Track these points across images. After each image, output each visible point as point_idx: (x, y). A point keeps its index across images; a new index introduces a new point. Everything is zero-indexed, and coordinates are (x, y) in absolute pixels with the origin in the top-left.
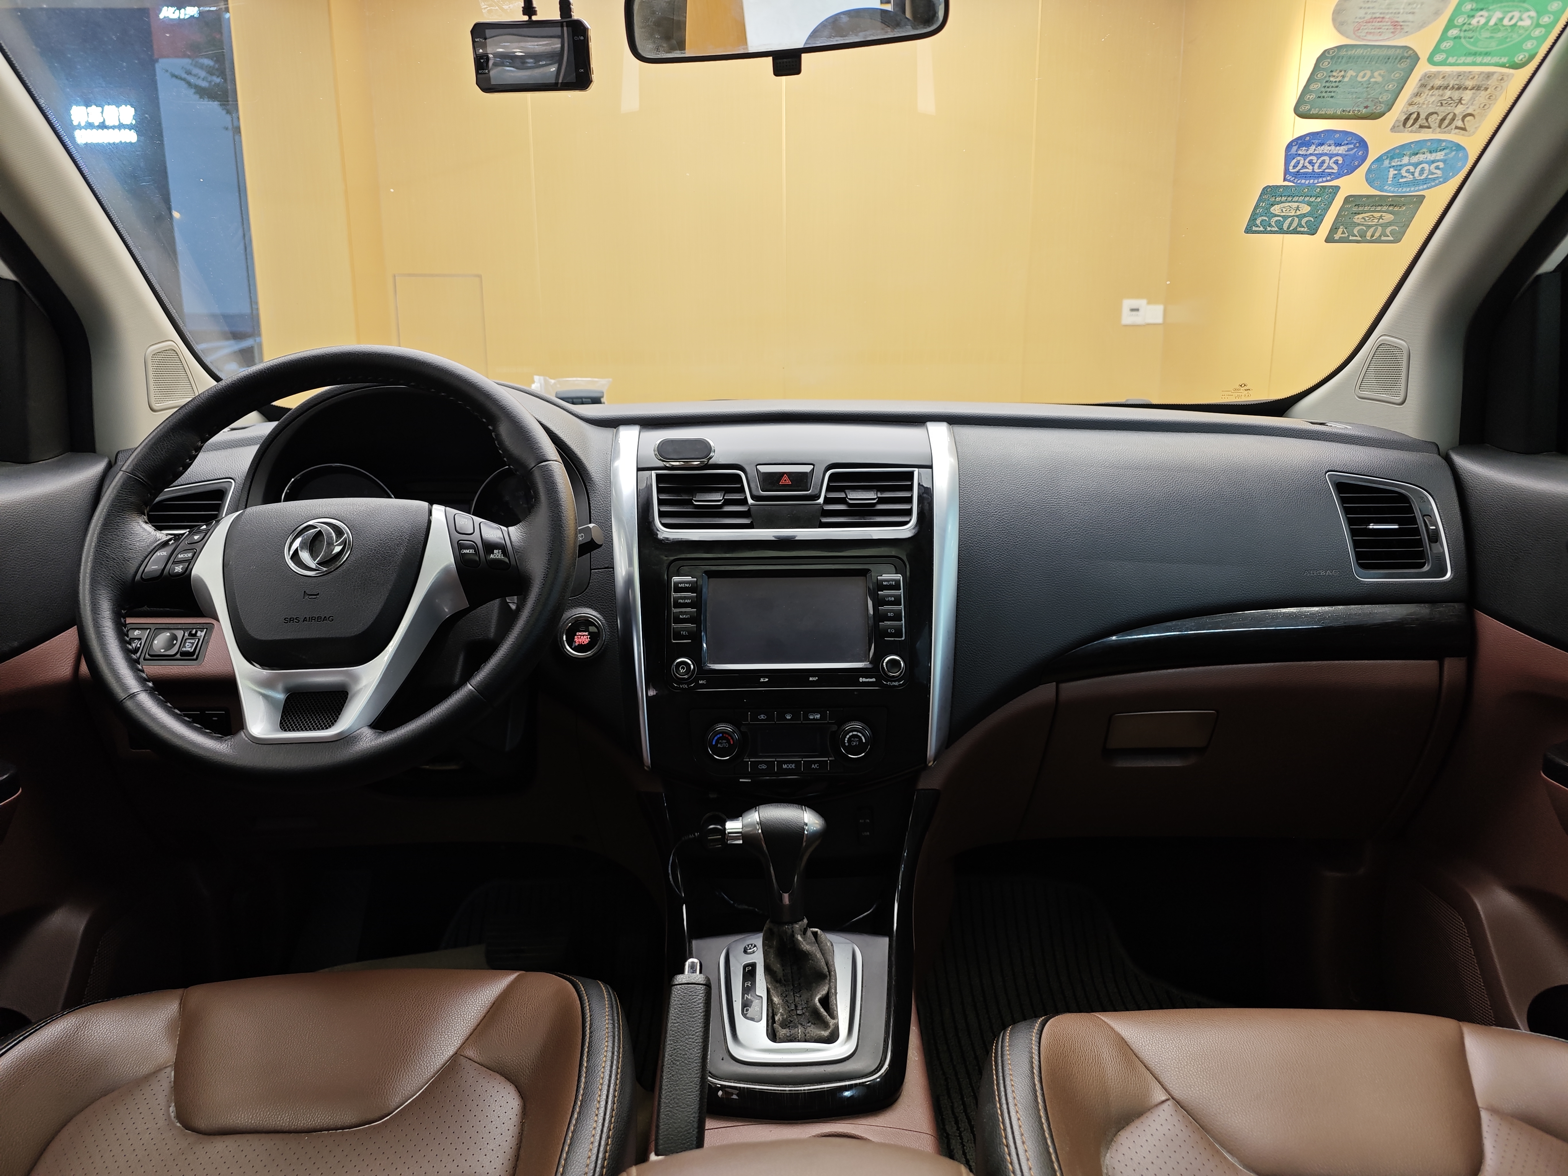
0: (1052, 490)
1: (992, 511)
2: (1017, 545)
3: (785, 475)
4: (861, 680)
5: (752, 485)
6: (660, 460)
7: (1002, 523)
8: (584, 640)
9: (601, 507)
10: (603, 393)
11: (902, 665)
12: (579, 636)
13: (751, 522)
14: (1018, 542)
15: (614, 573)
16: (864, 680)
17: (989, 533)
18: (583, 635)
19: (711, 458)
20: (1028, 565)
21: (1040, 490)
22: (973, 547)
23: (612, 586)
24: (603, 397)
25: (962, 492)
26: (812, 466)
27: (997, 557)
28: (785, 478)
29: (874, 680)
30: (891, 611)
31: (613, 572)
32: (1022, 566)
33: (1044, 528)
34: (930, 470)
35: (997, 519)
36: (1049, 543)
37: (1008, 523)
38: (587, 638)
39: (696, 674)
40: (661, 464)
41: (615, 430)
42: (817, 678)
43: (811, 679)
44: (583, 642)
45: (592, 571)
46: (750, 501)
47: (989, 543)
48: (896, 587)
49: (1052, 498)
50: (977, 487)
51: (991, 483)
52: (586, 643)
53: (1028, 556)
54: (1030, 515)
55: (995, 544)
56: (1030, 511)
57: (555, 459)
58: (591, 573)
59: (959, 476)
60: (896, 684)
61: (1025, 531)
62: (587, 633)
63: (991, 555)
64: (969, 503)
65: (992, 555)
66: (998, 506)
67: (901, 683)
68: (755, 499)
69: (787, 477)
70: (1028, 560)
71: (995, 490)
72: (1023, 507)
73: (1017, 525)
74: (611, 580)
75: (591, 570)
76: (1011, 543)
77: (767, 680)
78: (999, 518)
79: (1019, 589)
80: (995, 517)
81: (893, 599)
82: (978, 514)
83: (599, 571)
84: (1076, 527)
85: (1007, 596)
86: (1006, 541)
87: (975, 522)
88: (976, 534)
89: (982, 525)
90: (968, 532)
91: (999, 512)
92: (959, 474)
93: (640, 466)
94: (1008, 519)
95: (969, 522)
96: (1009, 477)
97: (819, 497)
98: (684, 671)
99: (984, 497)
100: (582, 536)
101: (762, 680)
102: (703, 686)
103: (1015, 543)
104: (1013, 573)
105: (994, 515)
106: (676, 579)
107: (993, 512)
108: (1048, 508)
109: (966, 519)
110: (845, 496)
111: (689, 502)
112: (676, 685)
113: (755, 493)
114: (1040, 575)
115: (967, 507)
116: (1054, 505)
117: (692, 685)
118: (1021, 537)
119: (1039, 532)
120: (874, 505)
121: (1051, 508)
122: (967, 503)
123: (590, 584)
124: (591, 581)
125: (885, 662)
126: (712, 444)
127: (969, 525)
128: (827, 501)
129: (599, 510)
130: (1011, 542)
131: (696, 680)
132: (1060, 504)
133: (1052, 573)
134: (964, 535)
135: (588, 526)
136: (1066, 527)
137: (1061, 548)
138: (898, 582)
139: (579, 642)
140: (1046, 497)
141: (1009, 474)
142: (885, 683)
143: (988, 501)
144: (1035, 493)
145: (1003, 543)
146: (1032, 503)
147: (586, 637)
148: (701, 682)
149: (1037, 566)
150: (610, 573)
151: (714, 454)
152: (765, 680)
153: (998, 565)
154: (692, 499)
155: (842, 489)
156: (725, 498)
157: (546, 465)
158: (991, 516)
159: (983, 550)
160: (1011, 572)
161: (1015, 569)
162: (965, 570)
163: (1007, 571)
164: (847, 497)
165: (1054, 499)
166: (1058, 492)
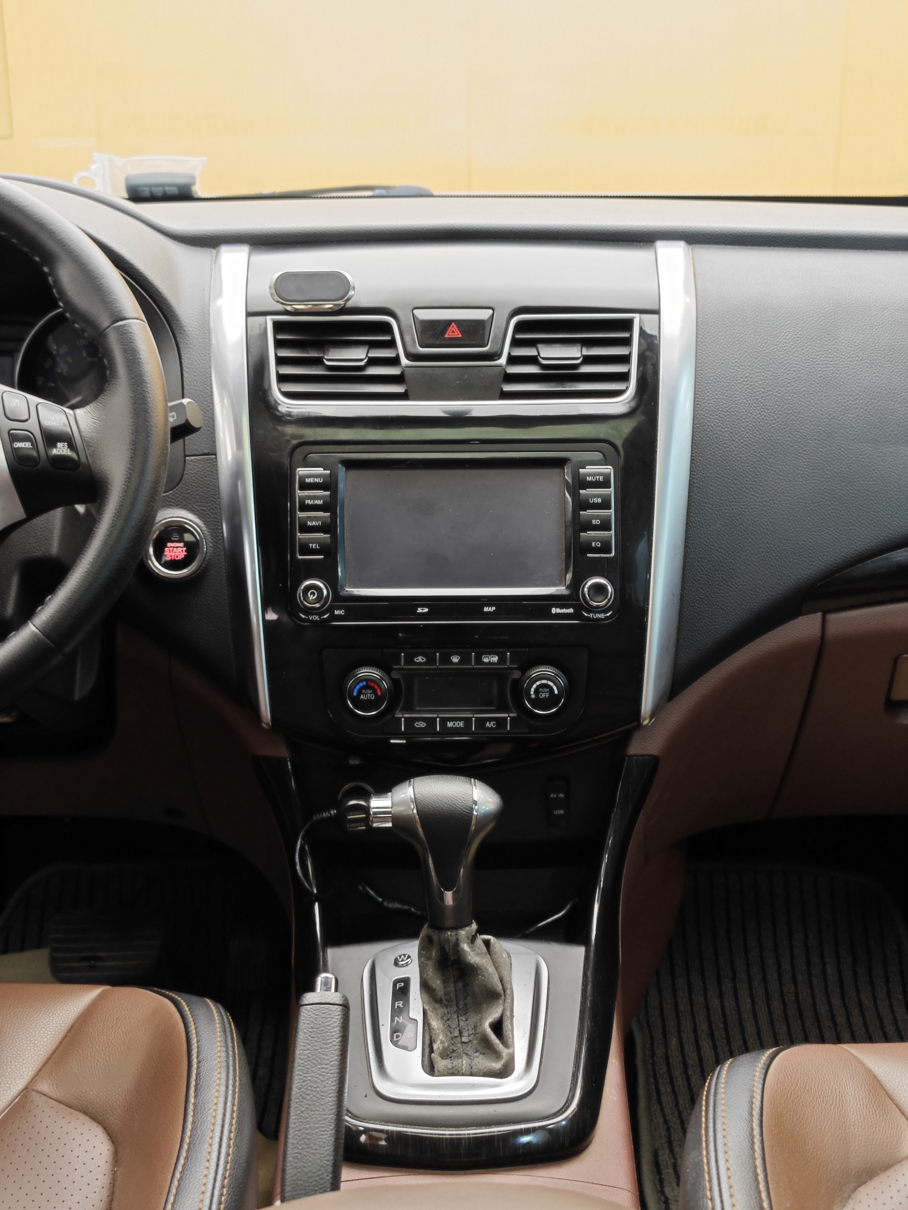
0: (827, 345)
1: (742, 376)
2: (774, 424)
3: (453, 324)
4: (554, 611)
5: (407, 339)
6: (278, 302)
7: (755, 392)
8: (177, 554)
9: (197, 369)
10: (194, 178)
11: (610, 590)
12: (171, 549)
13: (406, 391)
14: (775, 419)
15: (216, 462)
16: (559, 611)
17: (736, 407)
18: (177, 547)
19: (348, 300)
20: (789, 453)
21: (810, 345)
22: (713, 427)
23: (215, 479)
24: (193, 184)
25: (700, 349)
26: (491, 311)
27: (745, 441)
28: (453, 329)
29: (571, 611)
30: (596, 517)
31: (215, 460)
32: (780, 454)
33: (812, 399)
34: (656, 316)
35: (747, 388)
36: (819, 421)
37: (763, 392)
38: (182, 551)
39: (331, 602)
40: (280, 307)
41: (214, 251)
42: (494, 608)
43: (486, 609)
44: (177, 557)
45: (187, 458)
46: (404, 361)
47: (735, 422)
48: (605, 484)
49: (826, 357)
50: (721, 341)
51: (742, 335)
52: (180, 557)
53: (789, 439)
54: (794, 382)
55: (743, 422)
56: (795, 375)
57: (136, 315)
58: (185, 461)
59: (697, 326)
60: (602, 616)
61: (786, 404)
62: (182, 545)
63: (737, 438)
64: (709, 365)
65: (739, 438)
66: (750, 368)
67: (608, 615)
68: (410, 358)
69: (455, 326)
70: (788, 444)
71: (747, 346)
72: (785, 369)
73: (776, 396)
74: (212, 472)
75: (185, 456)
76: (766, 422)
77: (426, 610)
78: (751, 386)
79: (775, 486)
80: (745, 385)
81: (599, 500)
82: (721, 380)
83: (196, 459)
84: (857, 399)
85: (758, 495)
86: (759, 418)
87: (716, 392)
88: (718, 409)
89: (726, 396)
90: (706, 406)
91: (751, 378)
92: (697, 322)
93: (250, 310)
94: (763, 388)
95: (708, 392)
96: (766, 326)
97: (499, 356)
98: (314, 598)
99: (731, 356)
100: (173, 416)
101: (420, 610)
102: (340, 618)
103: (771, 421)
104: (767, 463)
105: (744, 381)
106: (302, 471)
107: (742, 378)
108: (820, 371)
109: (705, 387)
110: (536, 354)
111: (318, 362)
112: (303, 616)
113: (411, 350)
114: (805, 466)
115: (706, 370)
116: (828, 367)
117: (325, 617)
118: (780, 413)
119: (806, 405)
120: (576, 367)
121: (824, 371)
122: (707, 365)
123: (184, 476)
124: (185, 473)
125: (587, 586)
126: (349, 278)
127: (708, 396)
128: (513, 360)
129: (195, 372)
130: (766, 419)
131: (331, 610)
132: (837, 366)
133: (821, 463)
134: (701, 410)
135: (182, 403)
136: (844, 398)
137: (835, 428)
138: (607, 477)
139: (171, 556)
140: (818, 355)
141: (767, 323)
142: (586, 615)
143: (737, 362)
144: (803, 349)
145: (755, 422)
146: (797, 364)
147: (180, 550)
148: (337, 612)
149: (801, 453)
150: (211, 461)
151: (353, 293)
152: (424, 611)
153: (746, 453)
154: (323, 357)
155: (532, 343)
156: (369, 355)
157: (124, 326)
158: (740, 383)
159: (726, 431)
160: (765, 462)
161: (770, 458)
162: (700, 460)
163: (758, 461)
164: (539, 354)
165: (829, 358)
166: (835, 348)
